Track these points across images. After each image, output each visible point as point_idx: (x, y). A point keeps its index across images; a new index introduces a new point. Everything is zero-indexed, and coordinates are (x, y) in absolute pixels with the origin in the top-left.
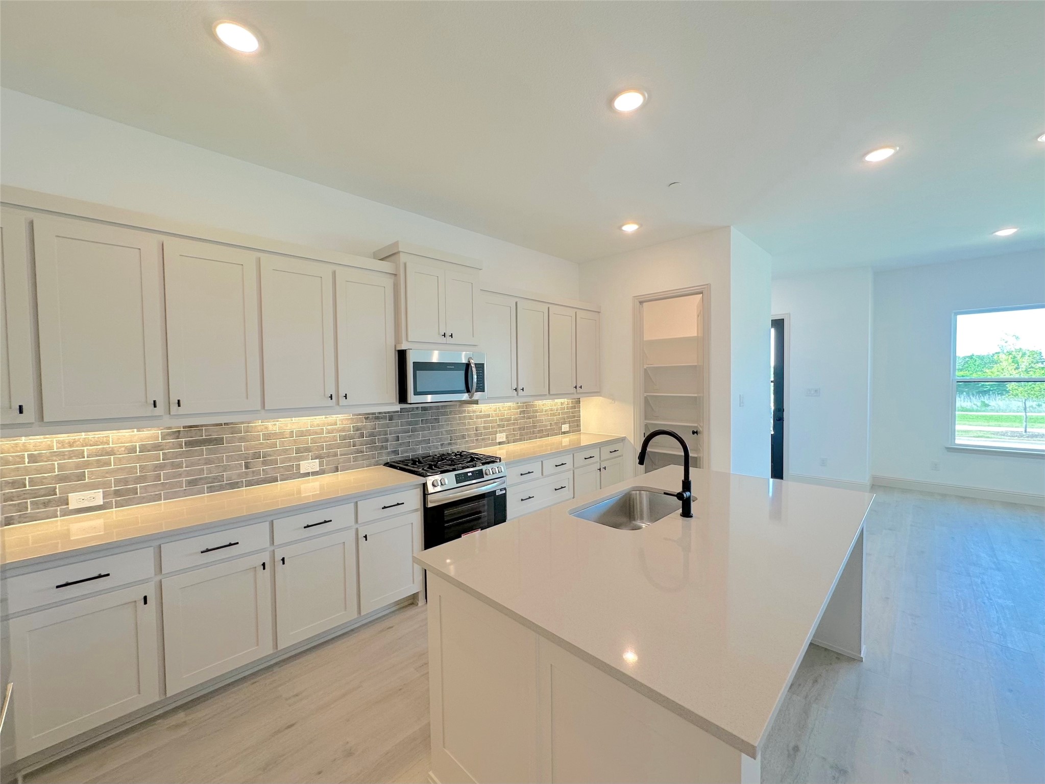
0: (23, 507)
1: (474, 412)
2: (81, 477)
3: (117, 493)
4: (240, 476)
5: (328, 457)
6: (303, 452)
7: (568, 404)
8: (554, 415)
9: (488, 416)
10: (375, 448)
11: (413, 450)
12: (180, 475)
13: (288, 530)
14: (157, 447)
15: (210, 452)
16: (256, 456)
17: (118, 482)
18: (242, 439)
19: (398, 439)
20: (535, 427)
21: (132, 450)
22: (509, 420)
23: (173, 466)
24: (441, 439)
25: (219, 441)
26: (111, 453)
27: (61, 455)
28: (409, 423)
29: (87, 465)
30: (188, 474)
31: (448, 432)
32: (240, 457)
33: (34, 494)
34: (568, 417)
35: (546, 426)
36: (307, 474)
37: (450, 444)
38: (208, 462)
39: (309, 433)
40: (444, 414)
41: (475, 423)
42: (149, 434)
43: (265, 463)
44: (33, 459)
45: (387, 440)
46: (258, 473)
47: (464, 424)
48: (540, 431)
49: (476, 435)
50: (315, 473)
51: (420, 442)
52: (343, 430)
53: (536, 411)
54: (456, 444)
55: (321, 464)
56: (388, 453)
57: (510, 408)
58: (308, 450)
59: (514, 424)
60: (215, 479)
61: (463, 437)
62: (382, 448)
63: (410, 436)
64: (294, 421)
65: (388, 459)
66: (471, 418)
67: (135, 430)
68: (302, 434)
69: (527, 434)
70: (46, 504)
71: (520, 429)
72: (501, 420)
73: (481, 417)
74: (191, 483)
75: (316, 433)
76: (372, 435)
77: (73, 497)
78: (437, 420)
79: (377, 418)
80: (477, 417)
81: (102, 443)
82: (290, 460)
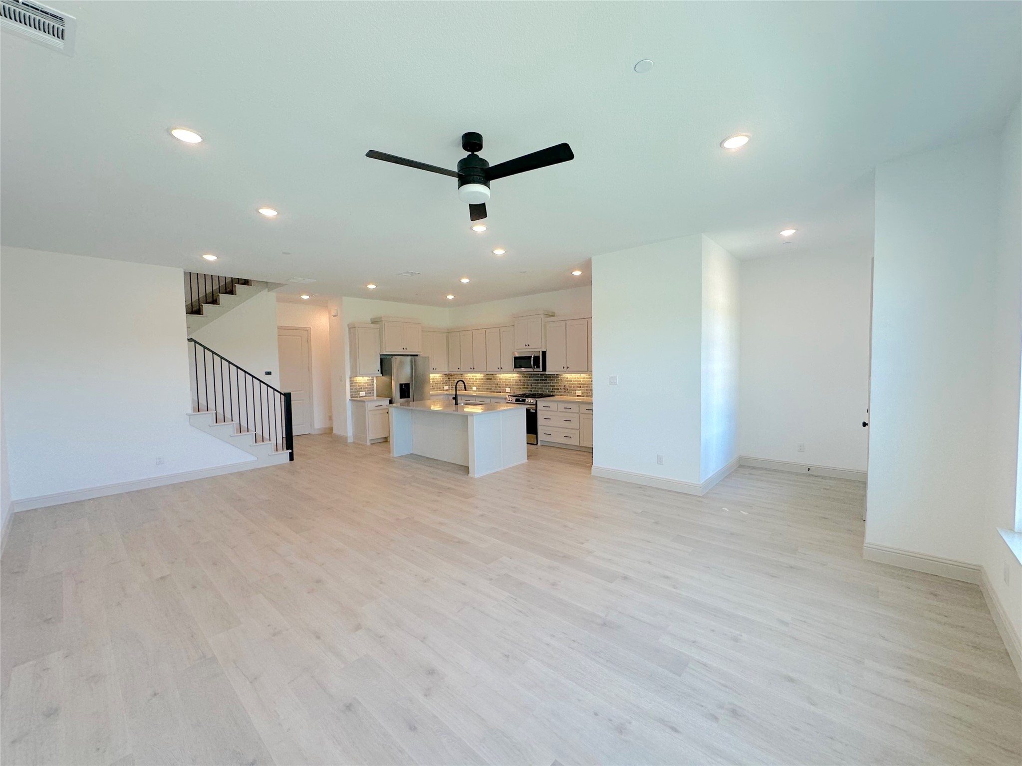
1: (564, 378)
5: (512, 388)
9: (572, 381)
10: (525, 388)
12: (485, 387)
16: (497, 384)
18: (495, 379)
19: (532, 385)
22: (584, 384)
23: (485, 384)
24: (548, 388)
25: (491, 379)
28: (536, 380)
31: (551, 386)
36: (507, 393)
37: (552, 391)
39: (508, 379)
42: (482, 376)
43: (499, 387)
45: (528, 385)
46: (497, 389)
49: (564, 389)
51: (540, 388)
52: (516, 380)
57: (584, 378)
58: (507, 385)
59: (587, 387)
62: (527, 388)
63: (536, 385)
64: (505, 376)
66: (562, 380)
68: (506, 380)
72: (579, 384)
73: (568, 381)
74: (487, 389)
76: (524, 383)
78: (547, 380)
79: (525, 377)
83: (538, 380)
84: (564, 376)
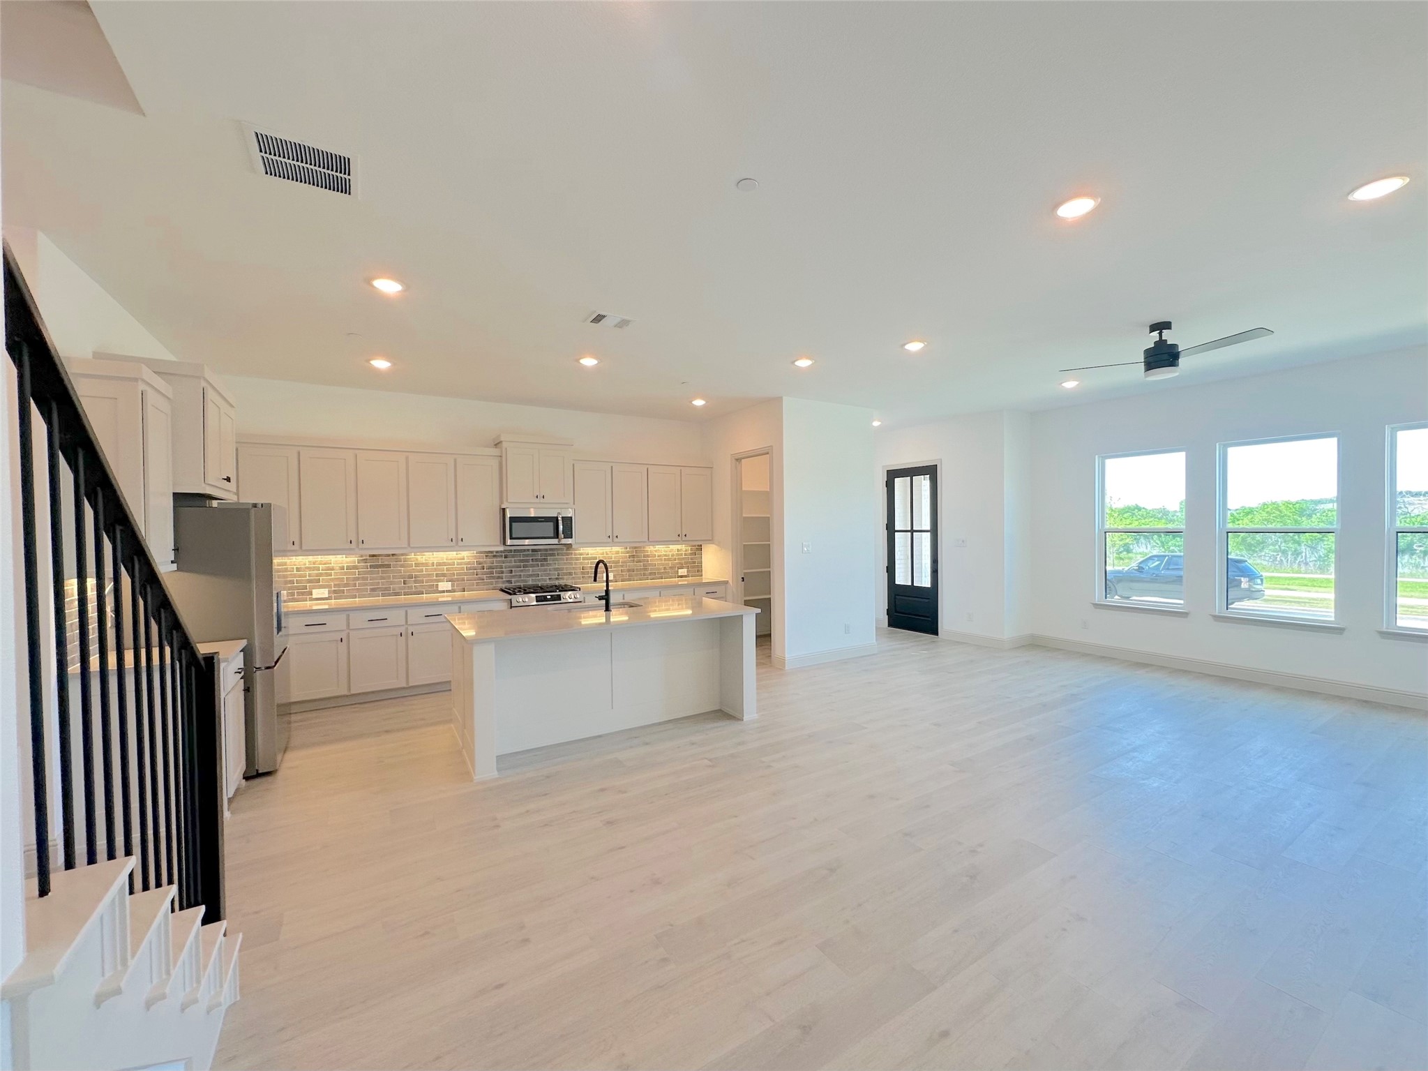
0: (293, 594)
1: (581, 554)
2: (318, 581)
3: (335, 592)
4: (400, 588)
5: (458, 581)
6: (441, 576)
7: (686, 551)
8: (669, 560)
9: (595, 558)
10: (493, 578)
11: (526, 581)
12: (366, 585)
13: (416, 616)
14: (355, 567)
15: (383, 571)
16: (411, 577)
17: (335, 585)
18: (402, 566)
19: (511, 572)
20: (646, 570)
21: (342, 568)
22: (618, 562)
23: (364, 579)
24: (549, 574)
25: (389, 566)
26: (332, 569)
27: (309, 568)
29: (321, 575)
30: (372, 584)
31: (556, 569)
32: (402, 577)
33: (297, 588)
34: (686, 563)
35: (659, 569)
36: (443, 592)
37: (557, 579)
38: (382, 578)
39: (444, 564)
40: (553, 555)
41: (581, 563)
42: (352, 560)
43: (415, 582)
44: (298, 569)
45: (502, 572)
46: (411, 587)
47: (571, 564)
48: (651, 574)
49: (583, 573)
50: (447, 591)
51: (531, 576)
52: (469, 563)
53: (648, 556)
54: (563, 579)
55: (453, 586)
56: (503, 582)
57: (617, 553)
58: (444, 575)
59: (622, 566)
60: (386, 589)
61: (570, 574)
62: (499, 578)
63: (522, 571)
64: (435, 556)
65: (503, 586)
66: (577, 559)
67: (344, 556)
68: (439, 564)
69: (637, 575)
70: (303, 594)
71: (629, 570)
73: (587, 559)
74: (372, 590)
75: (450, 565)
76: (490, 568)
77: (314, 591)
78: (545, 560)
79: (494, 556)
80: (584, 559)
81: (328, 564)
82: (432, 581)
83: (527, 561)
84: (582, 551)
